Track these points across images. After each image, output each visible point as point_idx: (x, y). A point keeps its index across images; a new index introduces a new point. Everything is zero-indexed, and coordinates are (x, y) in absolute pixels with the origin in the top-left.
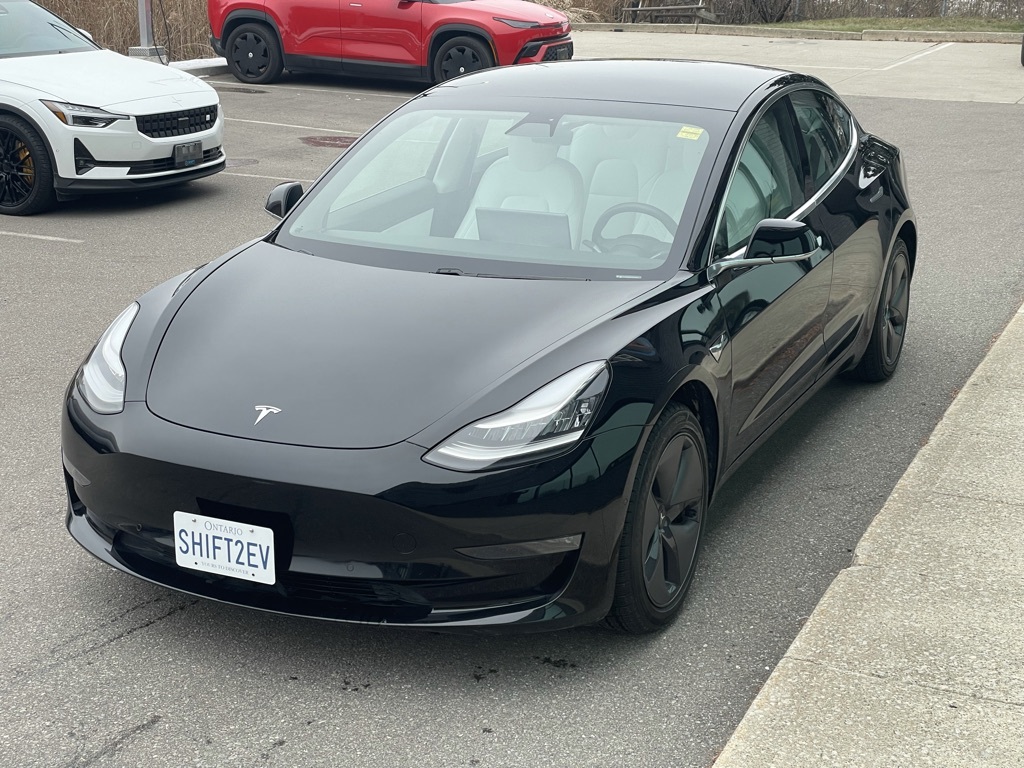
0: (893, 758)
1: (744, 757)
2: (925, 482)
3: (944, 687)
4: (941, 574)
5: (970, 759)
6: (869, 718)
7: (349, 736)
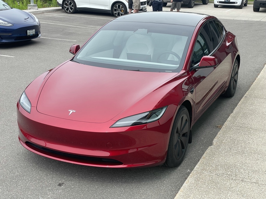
0: (220, 197)
1: (182, 197)
2: (232, 123)
3: (234, 178)
4: (235, 148)
5: (240, 197)
6: (215, 186)
7: (80, 191)
